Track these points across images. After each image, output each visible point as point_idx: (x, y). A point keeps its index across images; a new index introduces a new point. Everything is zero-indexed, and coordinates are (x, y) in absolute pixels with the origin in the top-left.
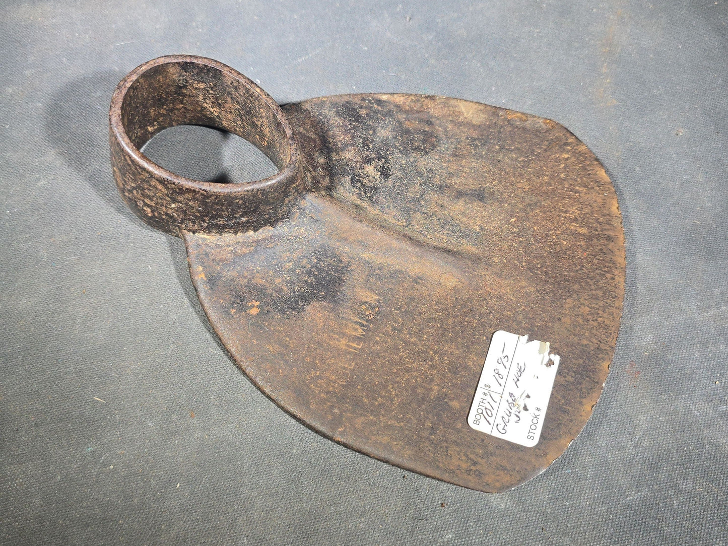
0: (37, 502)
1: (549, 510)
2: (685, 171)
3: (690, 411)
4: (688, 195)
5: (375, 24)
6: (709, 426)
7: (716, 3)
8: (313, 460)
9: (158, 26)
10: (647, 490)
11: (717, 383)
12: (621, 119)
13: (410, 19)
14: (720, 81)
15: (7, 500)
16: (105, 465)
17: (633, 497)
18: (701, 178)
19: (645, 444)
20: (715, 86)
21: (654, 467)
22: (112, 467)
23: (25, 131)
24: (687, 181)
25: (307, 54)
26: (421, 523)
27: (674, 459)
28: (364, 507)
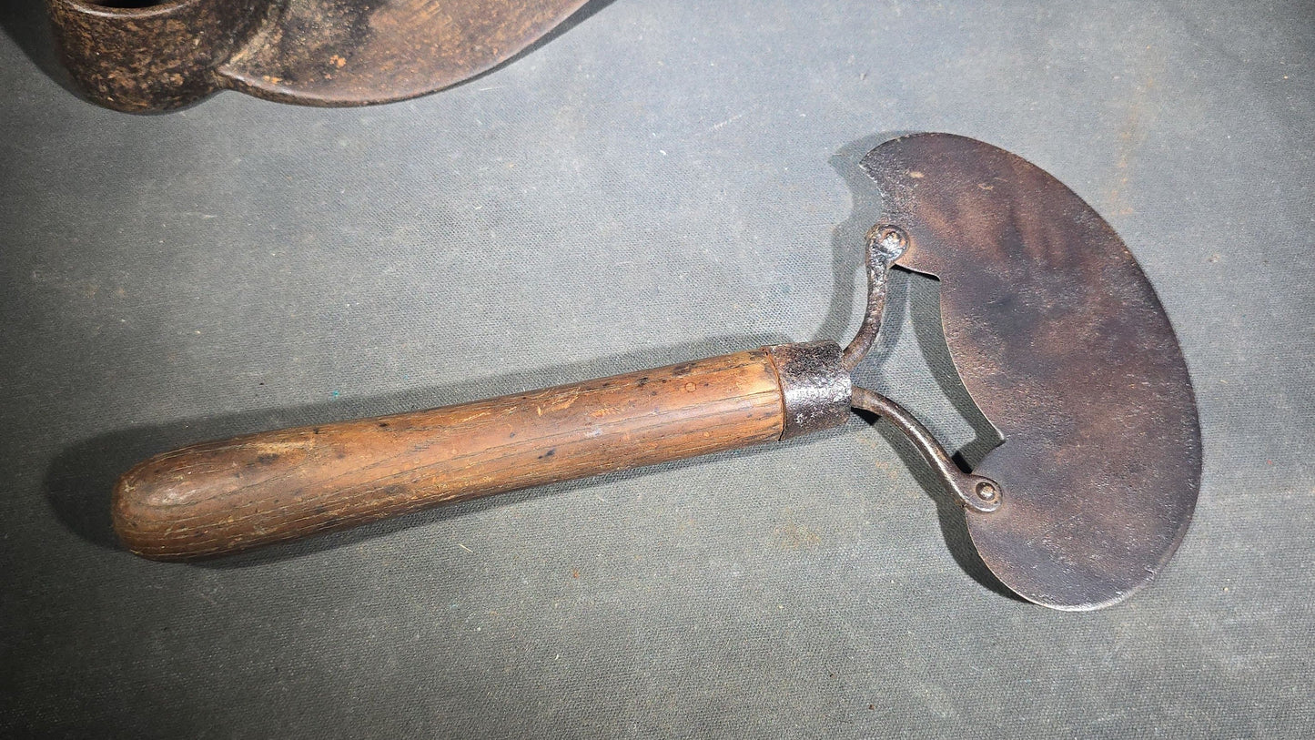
0: (392, 662)
1: (1001, 725)
2: (1216, 312)
3: (1187, 621)
4: (1215, 345)
5: (818, 81)
6: (1210, 642)
7: (1286, 77)
8: (718, 640)
9: (533, 68)
10: (1123, 711)
11: (1226, 589)
12: (1137, 234)
13: (865, 75)
14: (1278, 191)
15: (358, 658)
16: (471, 626)
17: (1105, 718)
18: (1235, 323)
19: (1127, 656)
20: (1270, 196)
21: (1135, 686)
22: (479, 629)
23: (365, 199)
24: (1217, 326)
25: (726, 119)
26: (844, 726)
27: (1160, 678)
28: (777, 701)
